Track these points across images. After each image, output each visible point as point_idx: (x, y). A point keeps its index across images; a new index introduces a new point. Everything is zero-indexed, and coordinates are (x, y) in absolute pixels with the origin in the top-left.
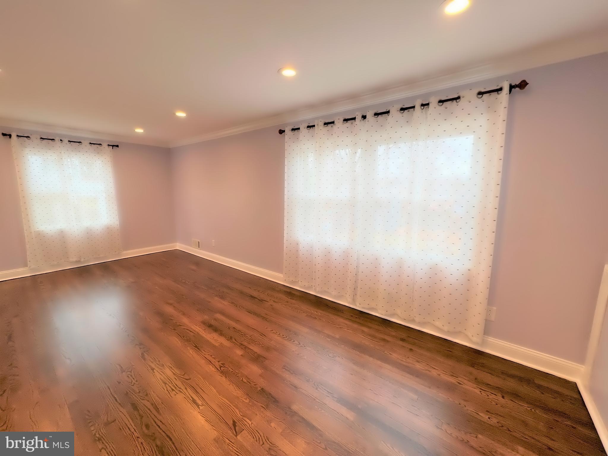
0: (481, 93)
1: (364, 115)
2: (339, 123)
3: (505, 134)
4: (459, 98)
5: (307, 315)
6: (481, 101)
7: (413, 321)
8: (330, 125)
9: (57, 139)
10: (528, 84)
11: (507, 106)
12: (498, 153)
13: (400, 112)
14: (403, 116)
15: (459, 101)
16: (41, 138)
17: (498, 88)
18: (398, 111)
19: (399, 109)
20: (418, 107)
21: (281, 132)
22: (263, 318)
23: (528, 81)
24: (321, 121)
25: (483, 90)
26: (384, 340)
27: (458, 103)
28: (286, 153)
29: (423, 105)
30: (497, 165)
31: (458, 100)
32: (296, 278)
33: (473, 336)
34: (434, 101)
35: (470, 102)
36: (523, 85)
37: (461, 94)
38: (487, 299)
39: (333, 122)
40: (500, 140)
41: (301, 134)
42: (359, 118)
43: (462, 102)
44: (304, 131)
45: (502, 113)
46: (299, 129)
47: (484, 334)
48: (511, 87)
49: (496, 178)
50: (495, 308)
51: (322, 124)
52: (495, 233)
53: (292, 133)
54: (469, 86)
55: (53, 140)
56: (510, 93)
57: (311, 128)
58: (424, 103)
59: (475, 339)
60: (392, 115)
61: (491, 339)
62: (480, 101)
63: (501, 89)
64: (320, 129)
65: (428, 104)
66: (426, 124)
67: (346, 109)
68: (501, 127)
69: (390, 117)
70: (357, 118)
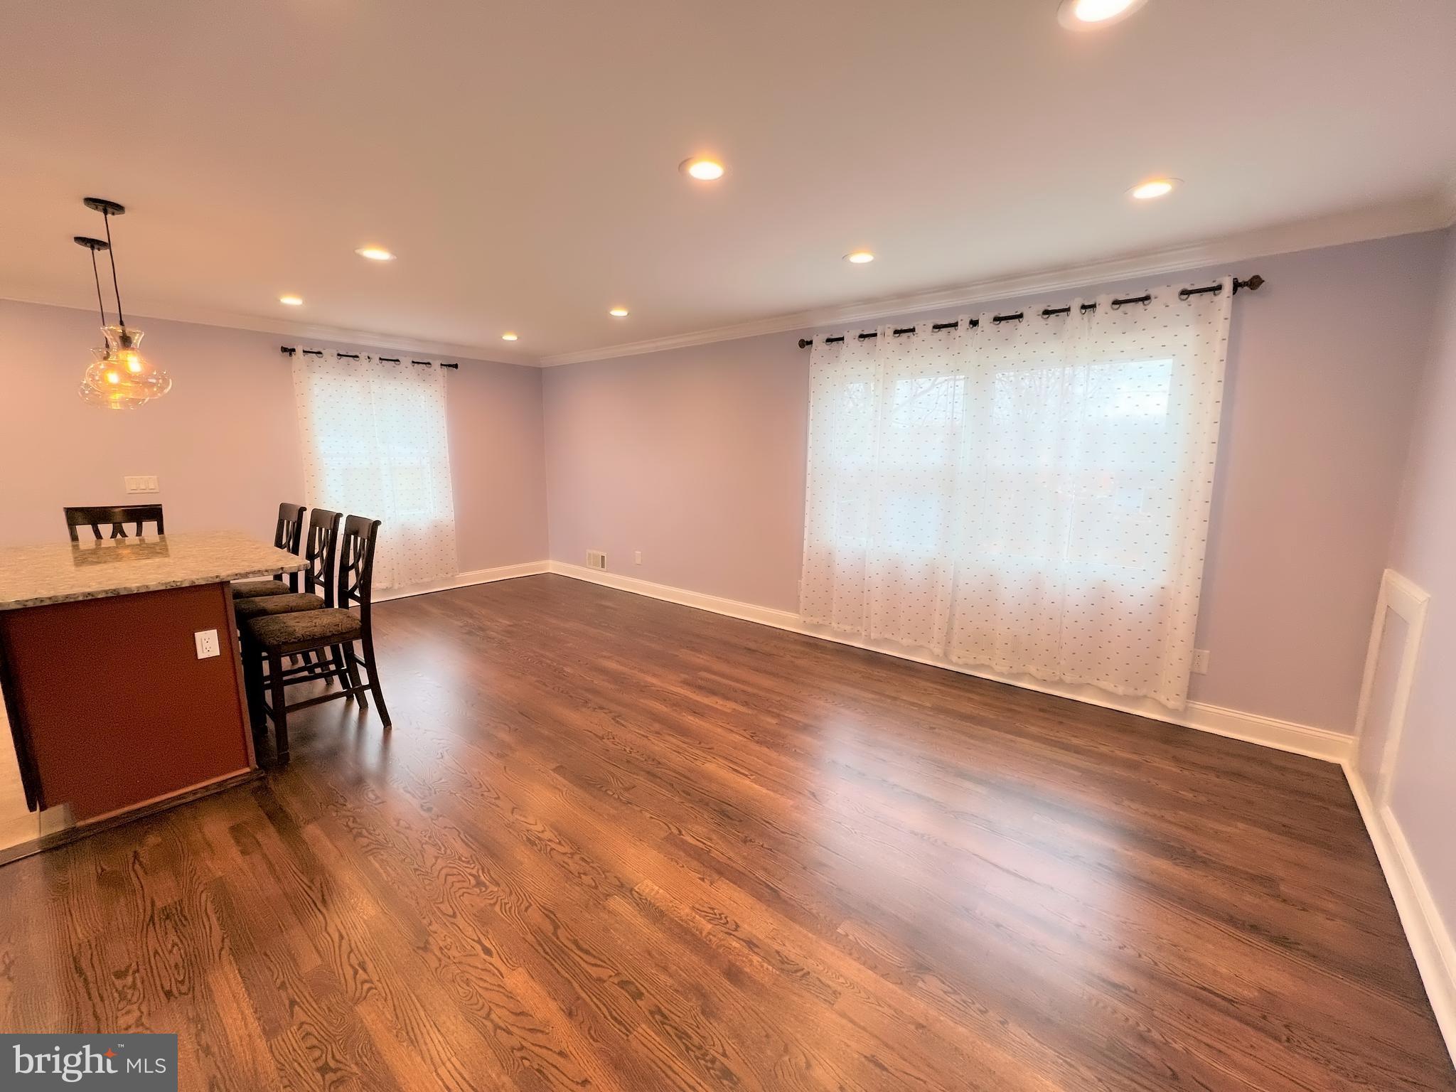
0: (1186, 293)
1: (974, 320)
2: (924, 331)
3: (1221, 403)
4: (1147, 298)
5: (863, 677)
6: (1186, 305)
7: (1060, 683)
8: (905, 335)
9: (363, 356)
10: (1263, 281)
11: (1229, 316)
12: (1215, 391)
13: (1042, 317)
14: (1047, 324)
15: (1148, 304)
16: (339, 355)
17: (1215, 285)
18: (1039, 315)
19: (1041, 313)
20: (1075, 310)
21: (805, 344)
22: (787, 679)
23: (1263, 277)
24: (889, 328)
25: (1190, 288)
26: (1010, 710)
27: (1148, 307)
28: (813, 382)
29: (1084, 307)
30: (1212, 412)
31: (1146, 302)
32: (825, 618)
33: (1168, 700)
34: (1104, 301)
35: (1167, 306)
36: (1255, 283)
37: (1152, 292)
38: (1191, 651)
39: (913, 330)
40: (1217, 371)
41: (844, 347)
42: (963, 325)
43: (1153, 306)
44: (851, 342)
45: (1221, 327)
46: (842, 339)
47: (1188, 698)
48: (1237, 285)
49: (1209, 431)
50: (1208, 652)
51: (890, 332)
52: (1207, 522)
53: (826, 347)
54: (1165, 280)
55: (357, 357)
56: (1234, 294)
57: (866, 339)
58: (1086, 304)
59: (1171, 704)
60: (1028, 321)
61: (1200, 706)
62: (1184, 304)
63: (1219, 288)
64: (887, 343)
65: (1093, 306)
66: (1088, 339)
67: (941, 305)
68: (1220, 349)
69: (1022, 325)
70: (961, 325)
